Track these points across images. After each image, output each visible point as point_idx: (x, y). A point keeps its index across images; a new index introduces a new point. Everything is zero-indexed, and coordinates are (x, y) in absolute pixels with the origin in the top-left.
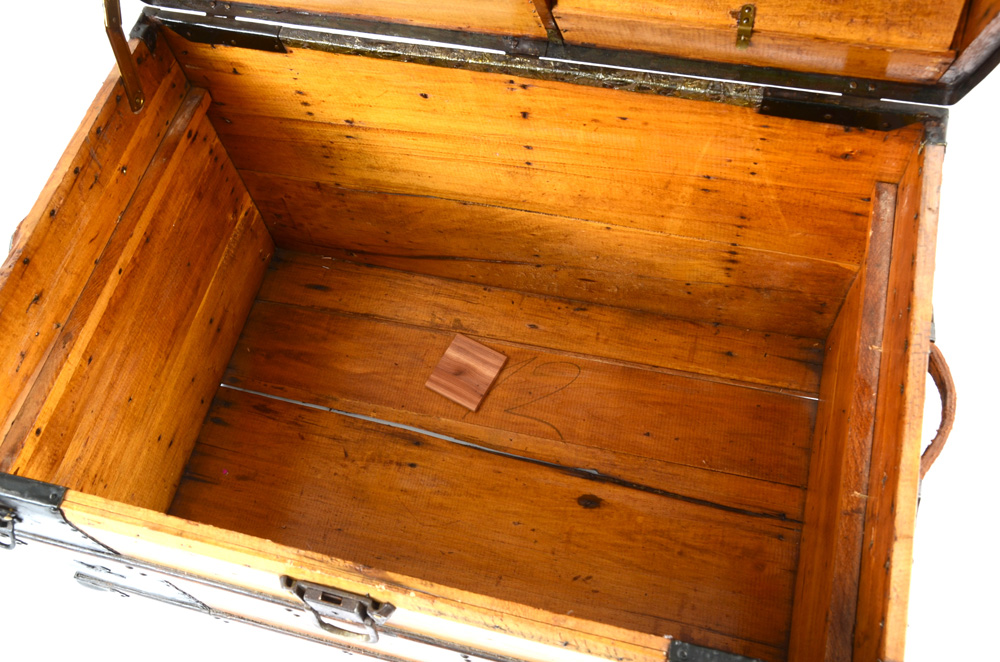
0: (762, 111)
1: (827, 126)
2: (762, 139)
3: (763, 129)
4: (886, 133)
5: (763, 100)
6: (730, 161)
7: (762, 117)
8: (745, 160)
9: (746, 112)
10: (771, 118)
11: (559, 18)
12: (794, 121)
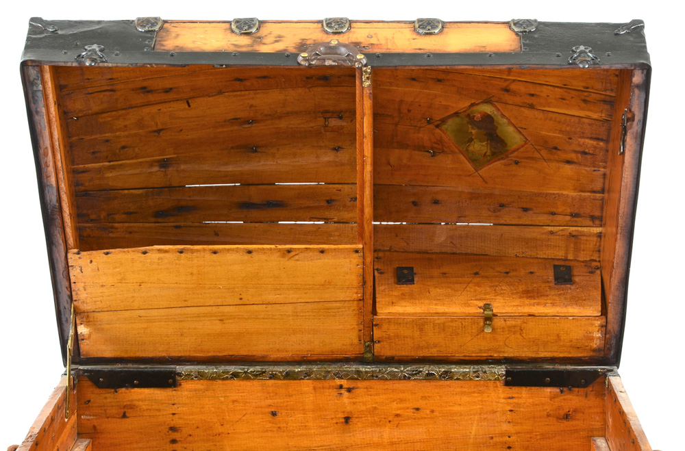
0: (507, 384)
1: (548, 390)
2: (511, 411)
3: (510, 401)
4: (585, 389)
5: (506, 371)
6: (492, 438)
7: (507, 388)
8: (502, 435)
9: (497, 387)
10: (514, 388)
11: (376, 325)
12: (528, 388)
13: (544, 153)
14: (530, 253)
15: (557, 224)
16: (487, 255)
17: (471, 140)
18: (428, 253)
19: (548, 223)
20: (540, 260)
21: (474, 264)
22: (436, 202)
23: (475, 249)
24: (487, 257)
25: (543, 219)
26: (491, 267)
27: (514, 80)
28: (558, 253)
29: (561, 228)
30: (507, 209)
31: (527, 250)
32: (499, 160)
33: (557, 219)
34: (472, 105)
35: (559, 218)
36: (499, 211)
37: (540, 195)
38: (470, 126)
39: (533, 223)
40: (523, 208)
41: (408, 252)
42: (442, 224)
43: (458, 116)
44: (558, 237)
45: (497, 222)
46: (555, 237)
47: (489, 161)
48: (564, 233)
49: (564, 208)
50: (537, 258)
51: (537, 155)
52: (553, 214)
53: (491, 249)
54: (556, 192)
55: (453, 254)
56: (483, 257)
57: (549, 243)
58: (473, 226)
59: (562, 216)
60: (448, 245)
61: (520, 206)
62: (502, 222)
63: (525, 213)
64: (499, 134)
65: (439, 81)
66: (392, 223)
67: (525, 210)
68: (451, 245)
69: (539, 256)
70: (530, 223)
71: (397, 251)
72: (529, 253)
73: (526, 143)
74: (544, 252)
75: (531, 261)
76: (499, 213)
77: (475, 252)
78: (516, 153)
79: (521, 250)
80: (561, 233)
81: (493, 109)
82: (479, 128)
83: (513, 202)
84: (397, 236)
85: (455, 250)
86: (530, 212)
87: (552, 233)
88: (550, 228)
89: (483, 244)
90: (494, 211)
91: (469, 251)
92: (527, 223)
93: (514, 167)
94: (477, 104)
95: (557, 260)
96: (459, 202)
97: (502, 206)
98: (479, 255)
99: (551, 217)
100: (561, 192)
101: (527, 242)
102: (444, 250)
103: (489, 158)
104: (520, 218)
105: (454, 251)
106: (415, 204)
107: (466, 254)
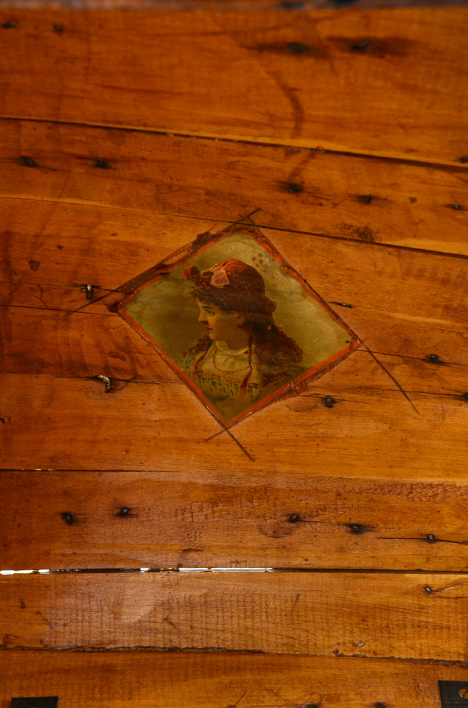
13: (402, 373)
14: (373, 647)
15: (443, 567)
16: (260, 652)
17: (205, 344)
18: (106, 651)
19: (419, 563)
20: (400, 666)
21: (225, 679)
22: (124, 513)
23: (229, 636)
24: (261, 658)
25: (405, 553)
26: (271, 691)
27: (314, 152)
28: (446, 646)
29: (453, 577)
30: (309, 527)
31: (364, 637)
32: (283, 396)
33: (441, 554)
34: (203, 240)
35: (446, 550)
36: (289, 533)
37: (393, 488)
38: (200, 304)
39: (379, 565)
40: (351, 526)
41: (53, 650)
42: (144, 569)
43: (165, 276)
44: (445, 602)
45: (282, 563)
46: (439, 601)
47: (257, 399)
48: (460, 593)
49: (459, 523)
50: (392, 659)
51: (382, 380)
52: (431, 539)
53: (271, 638)
54: (435, 481)
55: (173, 650)
56: (248, 658)
57: (423, 618)
58: (222, 573)
59: (454, 546)
60: (158, 626)
61: (342, 519)
62: (297, 562)
63: (354, 538)
64: (280, 325)
65: (102, 164)
66: (11, 572)
67: (357, 529)
68: (167, 626)
69: (396, 655)
70: (369, 564)
71: (23, 649)
72: (369, 645)
73: (352, 349)
74: (409, 642)
75: (377, 667)
76: (287, 538)
77: (229, 645)
78: (326, 378)
79: (348, 639)
80: (453, 591)
81: (261, 249)
82: (226, 309)
83: (324, 509)
84: (23, 607)
85: (176, 641)
86: (370, 536)
87: (428, 591)
88: (423, 579)
89: (249, 623)
90: (275, 535)
91: (213, 643)
92: (364, 564)
93: (323, 415)
94: (216, 238)
95: (448, 664)
96: (184, 511)
97: (295, 519)
98: (239, 652)
99: (425, 548)
100: (450, 480)
101: (363, 616)
102: (147, 641)
103: (255, 392)
104: (341, 550)
105: (176, 644)
106: (69, 518)
107: (206, 651)
